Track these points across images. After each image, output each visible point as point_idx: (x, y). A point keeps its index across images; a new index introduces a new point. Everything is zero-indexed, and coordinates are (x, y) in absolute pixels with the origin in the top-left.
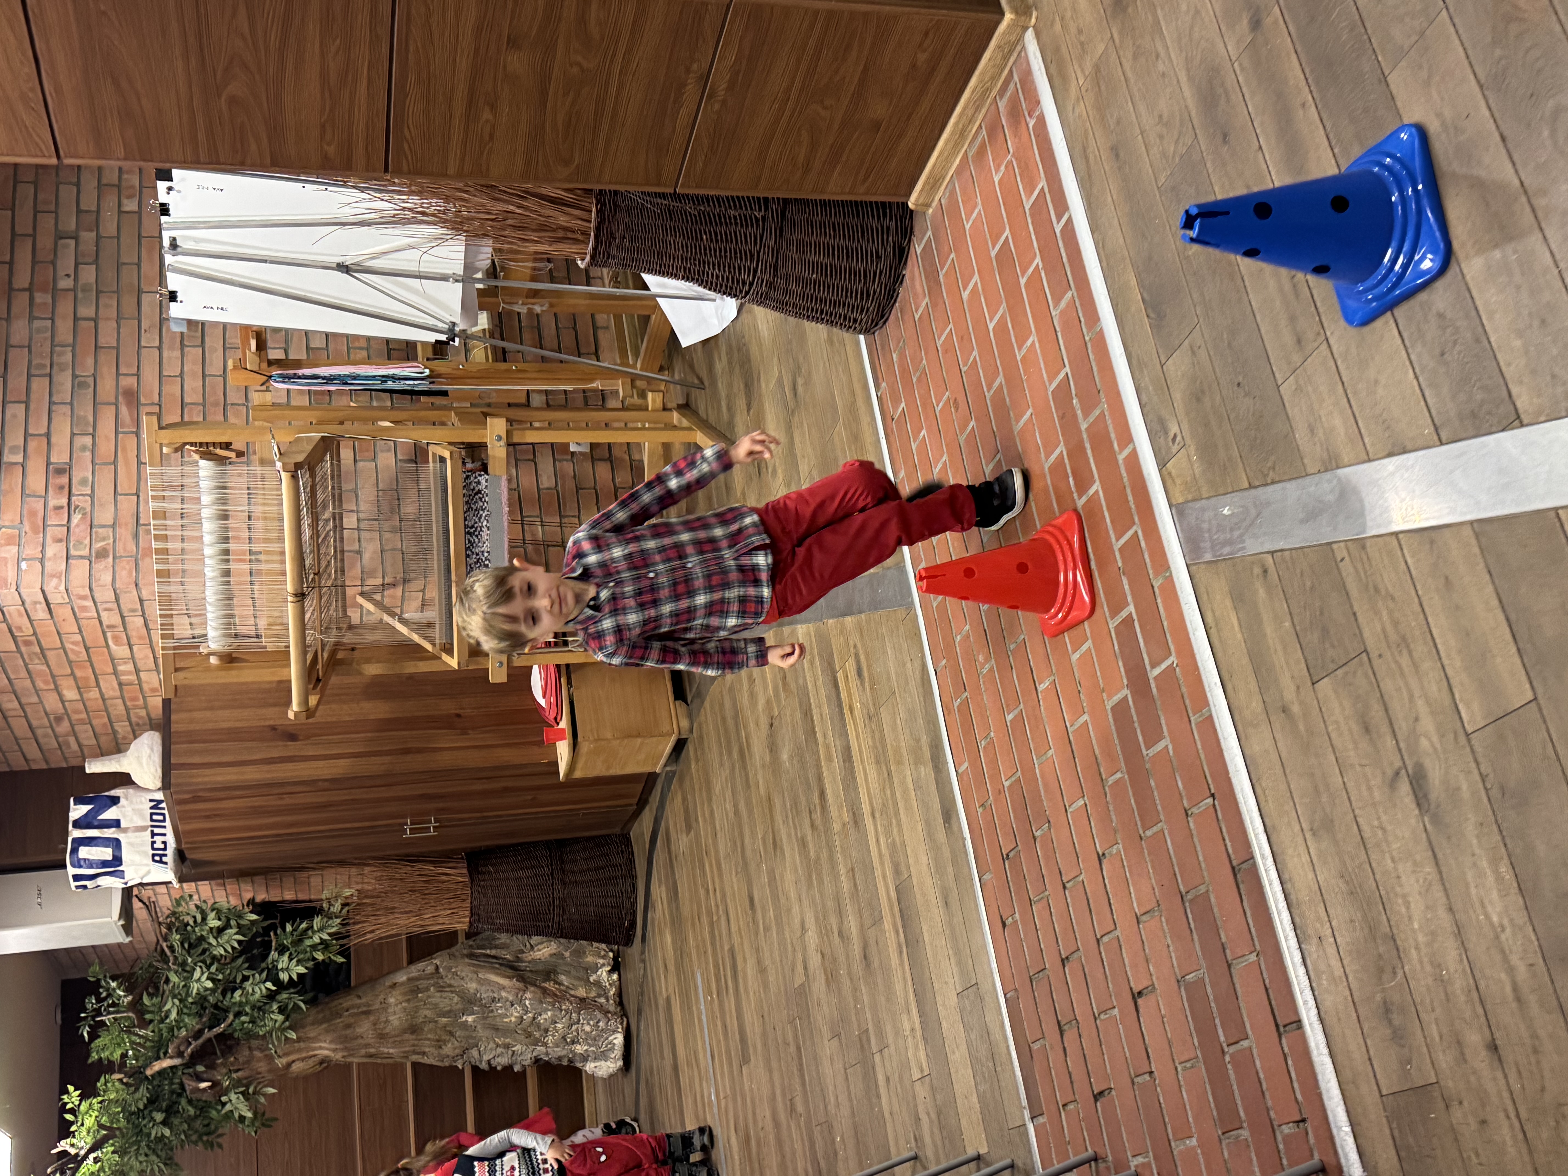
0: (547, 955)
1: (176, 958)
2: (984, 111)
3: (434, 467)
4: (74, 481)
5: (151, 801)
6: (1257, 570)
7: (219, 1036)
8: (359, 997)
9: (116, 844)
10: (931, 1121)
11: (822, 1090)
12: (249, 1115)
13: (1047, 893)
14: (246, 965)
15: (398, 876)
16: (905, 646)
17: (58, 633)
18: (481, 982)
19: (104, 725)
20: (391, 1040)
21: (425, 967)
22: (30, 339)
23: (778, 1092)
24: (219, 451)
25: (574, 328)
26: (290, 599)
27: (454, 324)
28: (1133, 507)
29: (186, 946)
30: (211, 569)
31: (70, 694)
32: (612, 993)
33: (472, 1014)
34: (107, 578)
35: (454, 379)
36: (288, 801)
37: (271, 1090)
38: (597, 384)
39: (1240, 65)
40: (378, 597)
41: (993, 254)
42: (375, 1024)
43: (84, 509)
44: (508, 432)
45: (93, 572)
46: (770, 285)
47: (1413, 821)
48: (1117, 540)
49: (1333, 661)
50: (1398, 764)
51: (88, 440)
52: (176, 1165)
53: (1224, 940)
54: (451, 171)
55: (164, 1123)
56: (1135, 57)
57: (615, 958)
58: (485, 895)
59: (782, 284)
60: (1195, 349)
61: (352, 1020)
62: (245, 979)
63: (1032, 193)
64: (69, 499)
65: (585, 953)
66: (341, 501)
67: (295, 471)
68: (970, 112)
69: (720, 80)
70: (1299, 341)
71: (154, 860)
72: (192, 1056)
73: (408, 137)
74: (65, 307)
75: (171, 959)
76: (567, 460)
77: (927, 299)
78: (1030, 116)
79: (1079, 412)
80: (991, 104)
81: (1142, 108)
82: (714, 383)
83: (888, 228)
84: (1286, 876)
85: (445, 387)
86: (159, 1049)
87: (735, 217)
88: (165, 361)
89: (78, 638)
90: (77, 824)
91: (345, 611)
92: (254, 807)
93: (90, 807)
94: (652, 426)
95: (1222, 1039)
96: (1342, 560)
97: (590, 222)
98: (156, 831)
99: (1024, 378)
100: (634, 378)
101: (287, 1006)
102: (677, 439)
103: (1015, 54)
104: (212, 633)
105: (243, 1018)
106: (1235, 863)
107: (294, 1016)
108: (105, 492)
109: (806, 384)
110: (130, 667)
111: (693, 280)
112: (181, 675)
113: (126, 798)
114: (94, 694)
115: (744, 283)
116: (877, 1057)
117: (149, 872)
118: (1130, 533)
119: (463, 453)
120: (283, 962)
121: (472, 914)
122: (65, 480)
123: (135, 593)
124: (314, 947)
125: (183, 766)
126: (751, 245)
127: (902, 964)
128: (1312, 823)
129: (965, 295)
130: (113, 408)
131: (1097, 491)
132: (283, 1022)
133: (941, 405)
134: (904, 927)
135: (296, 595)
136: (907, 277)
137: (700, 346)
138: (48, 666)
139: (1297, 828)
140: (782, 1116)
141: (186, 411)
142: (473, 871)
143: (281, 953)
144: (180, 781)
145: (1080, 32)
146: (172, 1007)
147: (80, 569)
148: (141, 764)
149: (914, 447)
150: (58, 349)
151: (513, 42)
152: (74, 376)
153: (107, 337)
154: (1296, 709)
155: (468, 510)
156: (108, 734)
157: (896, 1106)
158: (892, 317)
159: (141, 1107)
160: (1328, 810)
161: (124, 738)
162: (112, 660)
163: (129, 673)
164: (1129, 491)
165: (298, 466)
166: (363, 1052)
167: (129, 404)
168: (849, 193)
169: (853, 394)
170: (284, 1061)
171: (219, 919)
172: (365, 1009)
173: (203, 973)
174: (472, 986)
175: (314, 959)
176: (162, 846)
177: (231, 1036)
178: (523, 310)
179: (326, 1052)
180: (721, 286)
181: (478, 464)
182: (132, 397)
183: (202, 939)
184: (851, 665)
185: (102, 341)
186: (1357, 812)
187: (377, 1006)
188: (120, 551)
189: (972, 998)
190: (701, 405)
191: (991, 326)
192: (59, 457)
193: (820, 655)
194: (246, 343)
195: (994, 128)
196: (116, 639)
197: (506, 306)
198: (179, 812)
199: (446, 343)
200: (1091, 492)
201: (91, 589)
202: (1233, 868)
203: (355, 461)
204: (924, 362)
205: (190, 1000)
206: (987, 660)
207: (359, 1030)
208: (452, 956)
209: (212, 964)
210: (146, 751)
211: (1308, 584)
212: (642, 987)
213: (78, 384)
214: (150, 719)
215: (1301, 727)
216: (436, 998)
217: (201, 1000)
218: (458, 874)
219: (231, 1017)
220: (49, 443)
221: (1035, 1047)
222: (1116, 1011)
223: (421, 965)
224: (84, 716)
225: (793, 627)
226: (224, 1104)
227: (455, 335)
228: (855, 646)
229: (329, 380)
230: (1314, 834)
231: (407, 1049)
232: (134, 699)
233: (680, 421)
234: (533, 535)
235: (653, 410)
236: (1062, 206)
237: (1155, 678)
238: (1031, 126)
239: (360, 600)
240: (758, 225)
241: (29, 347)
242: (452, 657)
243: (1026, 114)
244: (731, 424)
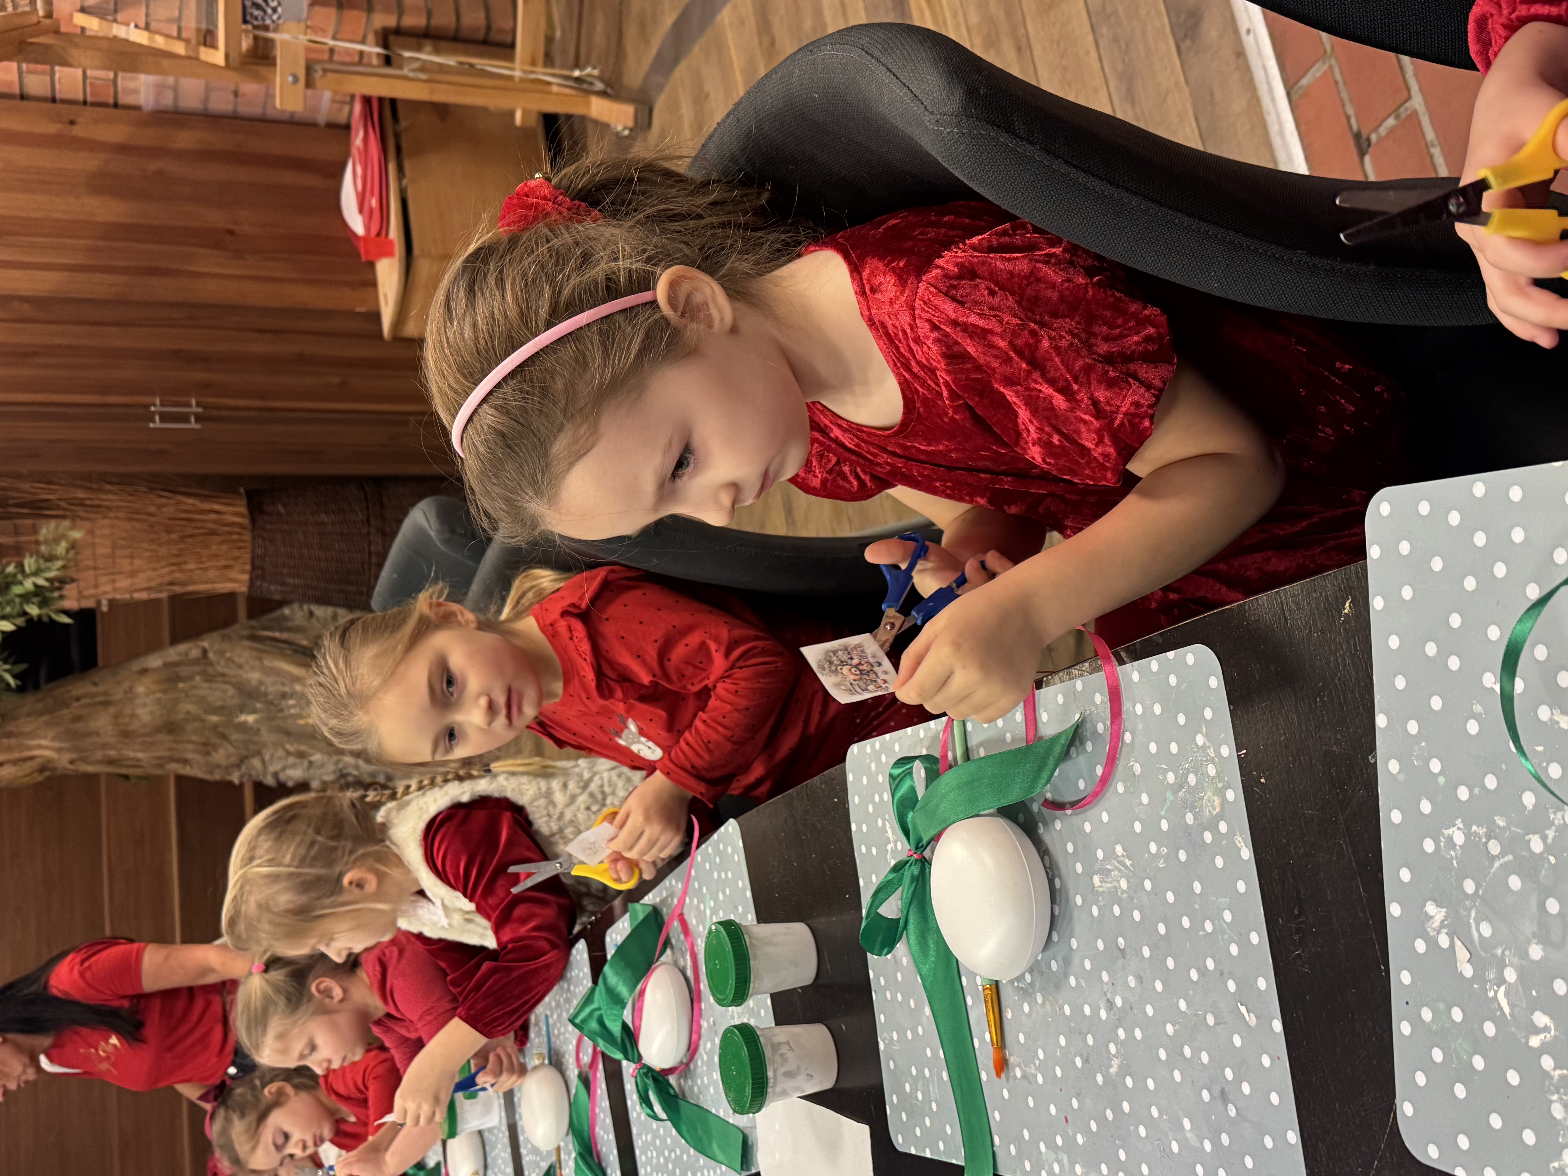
8: (95, 684)
18: (266, 671)
20: (139, 740)
21: (189, 650)
33: (254, 711)
42: (116, 717)
58: (271, 542)
121: (253, 568)
124: (25, 597)
142: (255, 509)
166: (99, 755)
172: (101, 699)
174: (254, 676)
175: (26, 614)
179: (48, 754)
187: (119, 696)
207: (93, 725)
208: (226, 638)
216: (203, 689)
218: (234, 512)
223: (182, 648)
231: (162, 754)
242: (217, 51)
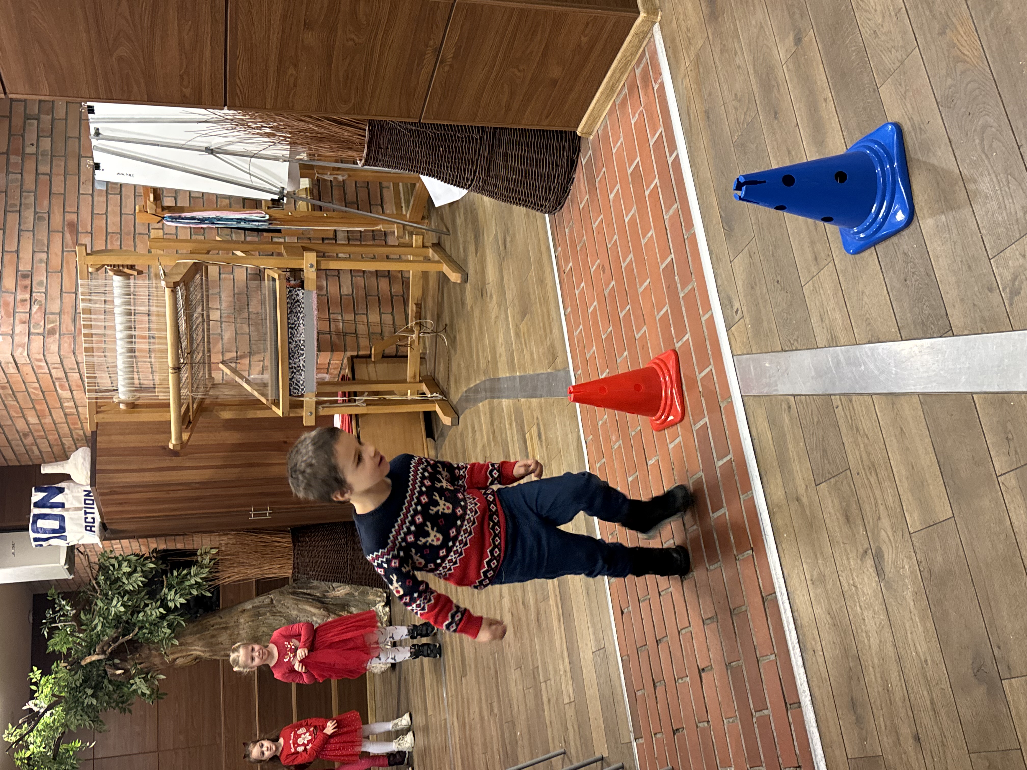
0: (343, 594)
1: (101, 591)
2: (626, 75)
3: (269, 284)
4: (34, 283)
5: (85, 491)
6: (784, 406)
7: (128, 641)
8: (221, 618)
9: (62, 518)
10: (574, 731)
11: (509, 701)
12: (148, 692)
13: (649, 597)
14: (147, 597)
15: (246, 542)
16: (568, 423)
17: (23, 381)
18: (300, 610)
19: (56, 440)
21: (264, 599)
22: (7, 187)
23: (483, 698)
24: (126, 270)
25: (367, 188)
26: (170, 371)
27: (283, 188)
28: (710, 353)
29: (108, 583)
30: (121, 347)
31: (33, 420)
32: (385, 619)
34: (54, 348)
35: (284, 221)
36: (172, 495)
37: (162, 677)
38: (380, 227)
39: (787, 66)
40: (233, 365)
41: (629, 172)
42: (230, 636)
43: (40, 301)
44: (317, 261)
45: (46, 344)
46: (485, 182)
47: (874, 584)
48: (700, 374)
49: (829, 473)
50: (866, 546)
51: (44, 256)
52: (101, 721)
53: (755, 643)
54: (268, 106)
55: (93, 696)
56: (722, 52)
57: (388, 598)
58: (303, 556)
59: (493, 181)
60: (752, 254)
61: (215, 633)
62: (146, 605)
63: (655, 135)
64: (31, 295)
65: (368, 593)
66: (208, 301)
67: (174, 288)
68: (617, 75)
69: (448, 52)
70: (816, 259)
71: (86, 530)
72: (111, 653)
73: (239, 84)
74: (30, 165)
75: (99, 591)
76: (360, 276)
77: (587, 196)
78: (655, 83)
79: (679, 285)
80: (631, 71)
81: (725, 88)
82: (455, 231)
83: (564, 147)
84: (795, 608)
85: (279, 227)
86: (90, 649)
87: (462, 138)
88: (95, 203)
89: (37, 385)
90: (37, 505)
91: (210, 374)
92: (149, 498)
93: (45, 494)
94: (416, 259)
95: (752, 707)
96: (837, 407)
97: (365, 137)
98: (88, 510)
99: (646, 258)
100: (404, 226)
101: (173, 623)
102: (432, 268)
103: (647, 39)
104: (121, 389)
105: (144, 631)
106: (764, 595)
107: (177, 629)
108: (55, 291)
109: (511, 241)
110: (71, 404)
111: (433, 176)
112: (100, 416)
113: (69, 489)
114: (48, 420)
115: (468, 179)
116: (543, 685)
117: (83, 537)
118: (708, 370)
119: (288, 273)
120: (171, 595)
121: (294, 568)
122: (28, 282)
123: (73, 358)
124: (191, 586)
125: (103, 471)
126: (472, 155)
127: (560, 628)
128: (812, 576)
129: (612, 196)
130: (61, 234)
131: (688, 339)
132: (170, 634)
133: (594, 268)
134: (562, 604)
135: (174, 368)
136: (575, 179)
137: (447, 207)
138: (18, 402)
139: (803, 578)
140: (485, 713)
141: (109, 237)
142: (296, 540)
143: (170, 590)
144: (102, 481)
145: (688, 30)
146: (98, 622)
147: (37, 342)
148: (77, 468)
149: (577, 292)
150: (24, 194)
151: (308, 25)
152: (36, 213)
153: (58, 187)
154: (805, 500)
155: (290, 313)
156: (58, 445)
157: (553, 717)
158: (566, 205)
159: (78, 685)
160: (822, 569)
161: (69, 448)
162: (60, 399)
163: (71, 408)
164: (708, 342)
165: (176, 284)
166: (222, 653)
167: (71, 232)
168: (537, 125)
169: (540, 252)
170: (172, 657)
171: (130, 567)
172: (224, 625)
173: (118, 603)
174: (294, 613)
175: (191, 594)
176: (92, 521)
177: (137, 641)
178: (331, 178)
179: (198, 653)
180: (453, 181)
181: (298, 282)
182: (73, 228)
183: (118, 579)
184: (534, 430)
185: (54, 190)
186: (840, 573)
187: (232, 624)
188: (64, 330)
189: (601, 655)
190: (448, 244)
191: (626, 220)
192: (25, 267)
193: (516, 422)
194: (147, 196)
195: (633, 87)
196: (62, 387)
197: (319, 176)
198: (101, 500)
199: (278, 201)
200: (685, 339)
201: (44, 355)
202: (763, 598)
203: (220, 274)
204: (585, 237)
205: (110, 618)
206: (617, 440)
207: (220, 640)
208: (282, 593)
209: (124, 595)
210: (80, 460)
211: (816, 420)
212: (404, 616)
213: (38, 218)
214: (86, 437)
215: (808, 513)
216: (270, 619)
217: (118, 617)
218: (285, 541)
219: (137, 630)
220: (18, 257)
221: (639, 693)
222: (688, 679)
223: (261, 598)
224: (42, 433)
225: (500, 400)
226: (132, 685)
227: (284, 196)
228: (537, 418)
229: (202, 220)
230: (813, 584)
232: (74, 424)
233: (433, 255)
234: (336, 326)
235: (416, 247)
236: (673, 146)
237: (719, 467)
238: (655, 89)
239: (221, 366)
240: (477, 143)
241: (6, 192)
242: (279, 408)
243: (653, 80)
244: (465, 261)
